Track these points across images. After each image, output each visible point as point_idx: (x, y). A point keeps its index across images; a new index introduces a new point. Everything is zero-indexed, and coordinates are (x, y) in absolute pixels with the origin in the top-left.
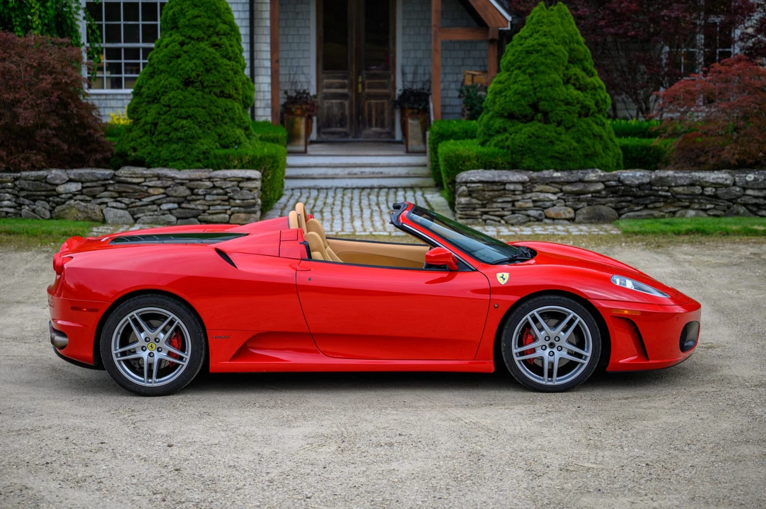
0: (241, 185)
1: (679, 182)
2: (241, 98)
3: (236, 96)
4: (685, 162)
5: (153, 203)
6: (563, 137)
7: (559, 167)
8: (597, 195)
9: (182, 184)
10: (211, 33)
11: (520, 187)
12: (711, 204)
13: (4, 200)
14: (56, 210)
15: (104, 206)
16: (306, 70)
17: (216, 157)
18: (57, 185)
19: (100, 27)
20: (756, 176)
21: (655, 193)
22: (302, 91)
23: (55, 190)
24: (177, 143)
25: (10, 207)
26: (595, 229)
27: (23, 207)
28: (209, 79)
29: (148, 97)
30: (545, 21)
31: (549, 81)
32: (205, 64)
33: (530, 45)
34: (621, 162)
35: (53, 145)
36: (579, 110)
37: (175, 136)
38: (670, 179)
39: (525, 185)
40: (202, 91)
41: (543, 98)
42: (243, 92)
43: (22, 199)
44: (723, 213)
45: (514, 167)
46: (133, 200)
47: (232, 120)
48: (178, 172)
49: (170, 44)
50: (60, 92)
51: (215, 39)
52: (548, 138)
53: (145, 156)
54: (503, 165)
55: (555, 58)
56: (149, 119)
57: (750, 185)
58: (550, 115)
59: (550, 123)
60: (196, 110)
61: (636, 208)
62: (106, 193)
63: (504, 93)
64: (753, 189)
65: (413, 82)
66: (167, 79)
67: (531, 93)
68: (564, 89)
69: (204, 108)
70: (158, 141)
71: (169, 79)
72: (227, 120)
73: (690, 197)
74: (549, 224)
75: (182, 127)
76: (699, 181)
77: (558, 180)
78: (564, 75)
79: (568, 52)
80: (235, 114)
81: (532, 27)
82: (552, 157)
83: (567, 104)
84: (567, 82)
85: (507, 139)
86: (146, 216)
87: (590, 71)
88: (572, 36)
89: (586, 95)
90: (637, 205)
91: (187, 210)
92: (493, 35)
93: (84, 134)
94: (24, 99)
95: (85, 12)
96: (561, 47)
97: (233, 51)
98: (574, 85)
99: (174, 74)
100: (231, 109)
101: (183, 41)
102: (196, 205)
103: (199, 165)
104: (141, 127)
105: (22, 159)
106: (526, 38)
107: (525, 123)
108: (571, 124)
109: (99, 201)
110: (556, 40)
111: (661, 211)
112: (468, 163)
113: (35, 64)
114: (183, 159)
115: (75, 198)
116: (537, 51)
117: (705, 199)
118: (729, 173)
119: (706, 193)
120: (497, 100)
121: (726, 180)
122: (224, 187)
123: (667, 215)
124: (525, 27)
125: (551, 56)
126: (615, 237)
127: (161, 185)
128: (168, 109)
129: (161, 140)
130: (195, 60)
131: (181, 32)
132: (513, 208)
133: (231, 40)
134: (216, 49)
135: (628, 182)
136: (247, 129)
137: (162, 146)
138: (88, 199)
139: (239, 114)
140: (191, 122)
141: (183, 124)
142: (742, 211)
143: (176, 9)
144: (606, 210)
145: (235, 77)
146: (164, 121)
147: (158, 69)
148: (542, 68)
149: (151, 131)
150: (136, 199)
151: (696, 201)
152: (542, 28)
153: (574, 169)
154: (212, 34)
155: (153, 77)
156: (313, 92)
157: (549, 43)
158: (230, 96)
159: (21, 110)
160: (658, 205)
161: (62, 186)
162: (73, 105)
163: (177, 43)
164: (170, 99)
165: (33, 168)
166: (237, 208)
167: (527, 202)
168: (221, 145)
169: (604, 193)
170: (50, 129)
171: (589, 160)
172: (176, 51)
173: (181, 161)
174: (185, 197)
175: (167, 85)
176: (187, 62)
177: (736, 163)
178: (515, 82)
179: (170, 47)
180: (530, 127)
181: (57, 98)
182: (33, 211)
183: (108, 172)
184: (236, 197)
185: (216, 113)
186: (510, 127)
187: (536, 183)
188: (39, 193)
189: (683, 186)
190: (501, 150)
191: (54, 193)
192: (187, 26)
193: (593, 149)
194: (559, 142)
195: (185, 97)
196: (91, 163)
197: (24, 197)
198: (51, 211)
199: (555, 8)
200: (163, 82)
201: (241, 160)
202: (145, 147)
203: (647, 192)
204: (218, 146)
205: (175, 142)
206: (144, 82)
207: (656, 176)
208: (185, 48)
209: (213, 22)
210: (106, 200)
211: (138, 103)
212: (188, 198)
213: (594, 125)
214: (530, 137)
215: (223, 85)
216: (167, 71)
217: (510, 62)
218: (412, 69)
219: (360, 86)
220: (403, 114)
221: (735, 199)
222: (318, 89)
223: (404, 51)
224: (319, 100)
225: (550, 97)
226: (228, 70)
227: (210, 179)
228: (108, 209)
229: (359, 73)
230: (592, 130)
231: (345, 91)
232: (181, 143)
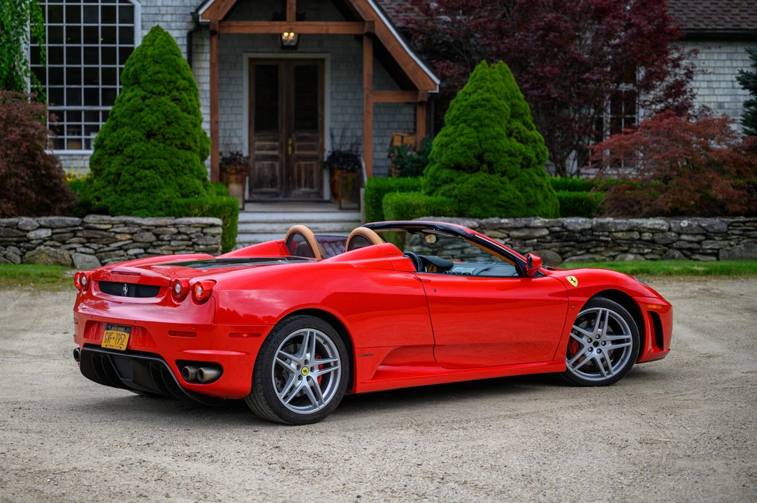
0: (205, 231)
1: (619, 227)
2: (199, 150)
3: (195, 148)
4: (619, 211)
5: (120, 248)
6: (507, 186)
7: (504, 215)
8: (543, 240)
9: (148, 230)
10: (171, 88)
12: (648, 248)
14: (26, 256)
15: (72, 252)
16: (239, 133)
17: (177, 205)
18: (28, 231)
19: (44, 90)
20: (690, 222)
21: (596, 238)
22: (235, 153)
23: (25, 236)
24: (140, 192)
28: (170, 131)
29: (111, 149)
30: (488, 77)
31: (494, 133)
33: (475, 100)
34: (559, 211)
35: (22, 194)
36: (522, 161)
37: (138, 186)
38: (610, 225)
40: (163, 143)
41: (488, 149)
42: (201, 144)
44: (659, 257)
45: (461, 214)
46: (100, 246)
47: (191, 170)
48: (141, 219)
49: (132, 98)
50: (28, 143)
51: (175, 93)
52: (494, 187)
53: (109, 205)
54: (450, 213)
55: (498, 112)
56: (113, 170)
57: (684, 231)
58: (495, 165)
59: (495, 173)
60: (158, 160)
61: (579, 253)
62: (75, 239)
63: (450, 146)
64: (687, 234)
65: (341, 145)
66: (130, 132)
67: (477, 145)
68: (507, 141)
69: (165, 159)
70: (122, 191)
71: (132, 132)
72: (187, 171)
73: (629, 242)
75: (145, 177)
76: (637, 227)
77: (505, 226)
78: (507, 128)
79: (510, 107)
80: (194, 165)
81: (475, 83)
82: (497, 205)
83: (511, 155)
84: (510, 135)
85: (454, 188)
87: (530, 125)
88: (514, 93)
89: (527, 147)
90: (580, 249)
92: (423, 97)
93: (50, 184)
95: (31, 75)
96: (503, 102)
97: (192, 106)
98: (516, 138)
99: (136, 127)
100: (190, 160)
101: (145, 96)
102: (162, 251)
103: (161, 213)
104: (103, 178)
106: (470, 94)
107: (471, 173)
108: (514, 174)
109: (68, 246)
110: (499, 96)
111: (603, 256)
112: (417, 211)
113: (4, 117)
114: (146, 207)
115: (46, 243)
116: (482, 106)
117: (645, 245)
118: (664, 220)
119: (644, 238)
120: (444, 151)
121: (663, 225)
122: (189, 233)
123: (608, 259)
124: (469, 83)
125: (495, 111)
127: (128, 231)
128: (131, 160)
129: (125, 190)
130: (157, 114)
131: (142, 87)
132: (463, 255)
133: (190, 95)
134: (177, 104)
135: (571, 228)
136: (203, 180)
137: (125, 195)
138: (58, 244)
139: (198, 165)
140: (154, 172)
141: (146, 175)
142: (677, 255)
143: (137, 66)
144: (551, 254)
145: (194, 130)
146: (127, 171)
147: (121, 122)
148: (487, 122)
149: (114, 181)
150: (104, 244)
151: (635, 245)
152: (485, 85)
153: (518, 217)
154: (173, 89)
155: (115, 130)
156: (246, 153)
157: (492, 98)
158: (189, 148)
160: (599, 249)
161: (33, 232)
162: (40, 157)
163: (139, 97)
164: (133, 150)
165: (4, 215)
167: (475, 249)
168: (181, 194)
169: (549, 238)
170: (20, 179)
171: (531, 208)
172: (139, 105)
173: (145, 210)
174: (151, 243)
175: (130, 137)
176: (150, 115)
177: (670, 211)
178: (461, 135)
179: (132, 101)
180: (476, 177)
181: (26, 148)
182: (5, 256)
183: (76, 220)
184: (200, 242)
185: (177, 163)
186: (456, 177)
187: (485, 229)
188: (10, 239)
189: (622, 231)
190: (449, 199)
191: (25, 239)
192: (149, 81)
193: (534, 199)
194: (503, 192)
195: (148, 149)
196: (57, 211)
198: (21, 256)
199: (497, 66)
200: (126, 134)
201: (201, 208)
202: (108, 196)
203: (589, 237)
204: (179, 195)
205: (138, 192)
206: (108, 134)
207: (597, 222)
208: (147, 102)
209: (174, 78)
210: (75, 246)
211: (100, 155)
212: (154, 243)
213: (536, 176)
214: (476, 187)
215: (183, 138)
216: (130, 124)
217: (455, 117)
218: (340, 132)
219: (290, 148)
220: (332, 175)
221: (670, 244)
222: (250, 151)
223: (332, 114)
224: (251, 161)
225: (495, 148)
226: (188, 123)
227: (174, 225)
228: (77, 254)
229: (289, 136)
230: (533, 180)
231: (276, 153)
232: (144, 193)
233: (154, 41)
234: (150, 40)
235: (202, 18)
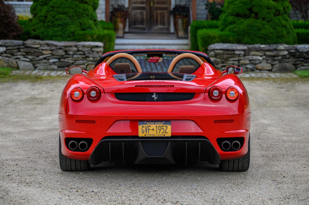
0: (93, 49)
2: (92, 4)
3: (89, 2)
5: (45, 58)
6: (266, 26)
8: (284, 57)
9: (61, 49)
11: (242, 53)
15: (18, 60)
17: (78, 34)
22: (121, 5)
24: (58, 27)
26: (284, 75)
29: (42, 2)
34: (296, 41)
36: (275, 12)
37: (57, 24)
39: (245, 52)
41: (255, 5)
45: (239, 42)
46: (34, 57)
47: (87, 15)
48: (58, 42)
52: (258, 27)
53: (40, 34)
54: (233, 41)
56: (43, 13)
58: (259, 15)
59: (259, 19)
60: (68, 9)
61: (306, 65)
62: (19, 53)
63: (234, 3)
65: (180, 1)
67: (249, 2)
69: (72, 8)
70: (48, 26)
72: (85, 15)
74: (258, 73)
75: (61, 18)
77: (263, 49)
80: (89, 12)
82: (260, 37)
83: (268, 8)
85: (235, 27)
86: (41, 65)
90: (306, 63)
91: (63, 63)
93: (7, 21)
100: (87, 9)
102: (69, 60)
103: (69, 39)
104: (38, 18)
107: (245, 18)
108: (270, 20)
109: (15, 57)
112: (214, 40)
114: (61, 36)
115: (2, 55)
120: (230, 6)
122: (83, 50)
126: (295, 79)
127: (49, 49)
128: (53, 8)
132: (239, 64)
135: (301, 50)
140: (66, 16)
144: (289, 65)
146: (51, 15)
149: (43, 20)
150: (36, 56)
153: (271, 44)
158: (86, 3)
164: (54, 3)
166: (90, 62)
167: (246, 61)
168: (81, 29)
169: (288, 56)
171: (279, 39)
174: (62, 56)
180: (248, 21)
183: (20, 42)
184: (90, 56)
185: (79, 11)
186: (237, 21)
187: (251, 50)
190: (232, 33)
193: (281, 33)
196: (11, 37)
201: (92, 36)
202: (40, 29)
205: (56, 27)
210: (19, 57)
211: (36, 6)
212: (65, 56)
213: (283, 20)
214: (248, 26)
219: (152, 3)
220: (175, 18)
222: (129, 4)
224: (130, 10)
225: (259, 4)
227: (76, 46)
228: (20, 61)
230: (281, 23)
231: (144, 5)
232: (60, 27)
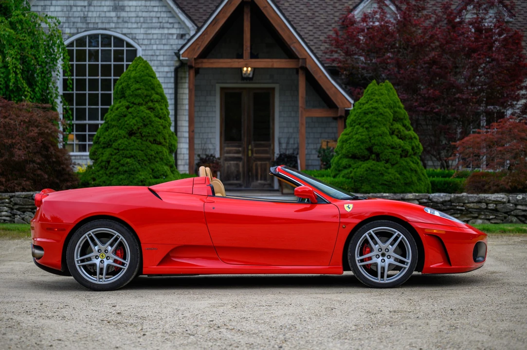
1: (471, 200)
2: (168, 145)
3: (164, 143)
4: (474, 189)
6: (390, 170)
7: (387, 191)
12: (492, 215)
13: (3, 211)
16: (213, 141)
19: (72, 110)
20: (524, 196)
21: (454, 208)
22: (210, 155)
24: (124, 175)
25: (7, 216)
27: (16, 216)
28: (146, 131)
29: (103, 144)
30: (377, 92)
31: (380, 132)
32: (144, 121)
33: (367, 108)
34: (430, 190)
35: (38, 175)
36: (401, 152)
37: (122, 170)
38: (464, 198)
40: (141, 139)
41: (376, 143)
42: (169, 141)
43: (15, 211)
44: (501, 221)
45: (356, 191)
47: (162, 159)
49: (120, 107)
50: (43, 139)
51: (150, 104)
52: (380, 171)
53: (101, 183)
55: (383, 117)
56: (104, 158)
57: (520, 202)
58: (381, 155)
59: (381, 161)
60: (137, 152)
63: (348, 142)
64: (521, 205)
65: (286, 149)
66: (117, 131)
67: (368, 140)
68: (390, 138)
69: (142, 151)
70: (110, 173)
71: (119, 132)
72: (158, 159)
73: (478, 210)
75: (127, 163)
76: (485, 200)
78: (390, 129)
79: (393, 113)
80: (164, 156)
81: (368, 96)
82: (382, 184)
83: (393, 148)
84: (392, 133)
85: (351, 172)
87: (408, 127)
88: (395, 103)
89: (405, 142)
92: (341, 113)
93: (59, 169)
94: (19, 143)
95: (61, 98)
96: (387, 110)
97: (163, 113)
98: (397, 136)
99: (122, 128)
100: (161, 152)
101: (129, 105)
104: (98, 164)
105: (16, 184)
106: (364, 104)
107: (364, 161)
108: (395, 162)
110: (384, 105)
113: (26, 120)
116: (372, 113)
117: (489, 212)
118: (505, 195)
119: (489, 208)
120: (344, 146)
121: (503, 198)
124: (363, 97)
125: (381, 115)
128: (117, 151)
129: (112, 173)
130: (136, 118)
131: (127, 100)
133: (161, 105)
134: (151, 111)
135: (435, 200)
136: (171, 167)
137: (113, 177)
139: (166, 155)
140: (133, 160)
141: (127, 162)
142: (514, 220)
143: (124, 84)
145: (164, 130)
146: (114, 159)
147: (111, 124)
148: (375, 124)
149: (105, 166)
151: (483, 213)
152: (374, 97)
153: (398, 193)
154: (148, 101)
155: (107, 130)
156: (217, 155)
157: (379, 107)
158: (160, 143)
159: (16, 150)
162: (52, 148)
163: (124, 107)
164: (119, 144)
165: (23, 190)
168: (153, 176)
170: (37, 164)
171: (408, 187)
172: (124, 112)
175: (117, 135)
176: (131, 120)
177: (510, 188)
178: (357, 134)
179: (119, 109)
180: (367, 163)
181: (41, 143)
182: (23, 219)
185: (150, 154)
186: (353, 164)
188: (27, 206)
189: (473, 202)
190: (347, 180)
192: (131, 95)
193: (410, 180)
194: (386, 174)
195: (129, 143)
197: (17, 209)
199: (384, 84)
200: (114, 133)
202: (101, 177)
203: (448, 207)
204: (152, 176)
205: (122, 174)
206: (101, 133)
208: (130, 110)
209: (149, 93)
211: (97, 149)
213: (411, 163)
214: (367, 171)
215: (156, 136)
216: (117, 126)
217: (353, 121)
218: (286, 140)
219: (250, 152)
221: (509, 212)
222: (221, 154)
223: (280, 127)
224: (221, 161)
225: (381, 143)
226: (159, 125)
229: (249, 143)
230: (409, 166)
231: (240, 155)
232: (126, 175)
233: (137, 67)
234: (133, 67)
235: (182, 57)
